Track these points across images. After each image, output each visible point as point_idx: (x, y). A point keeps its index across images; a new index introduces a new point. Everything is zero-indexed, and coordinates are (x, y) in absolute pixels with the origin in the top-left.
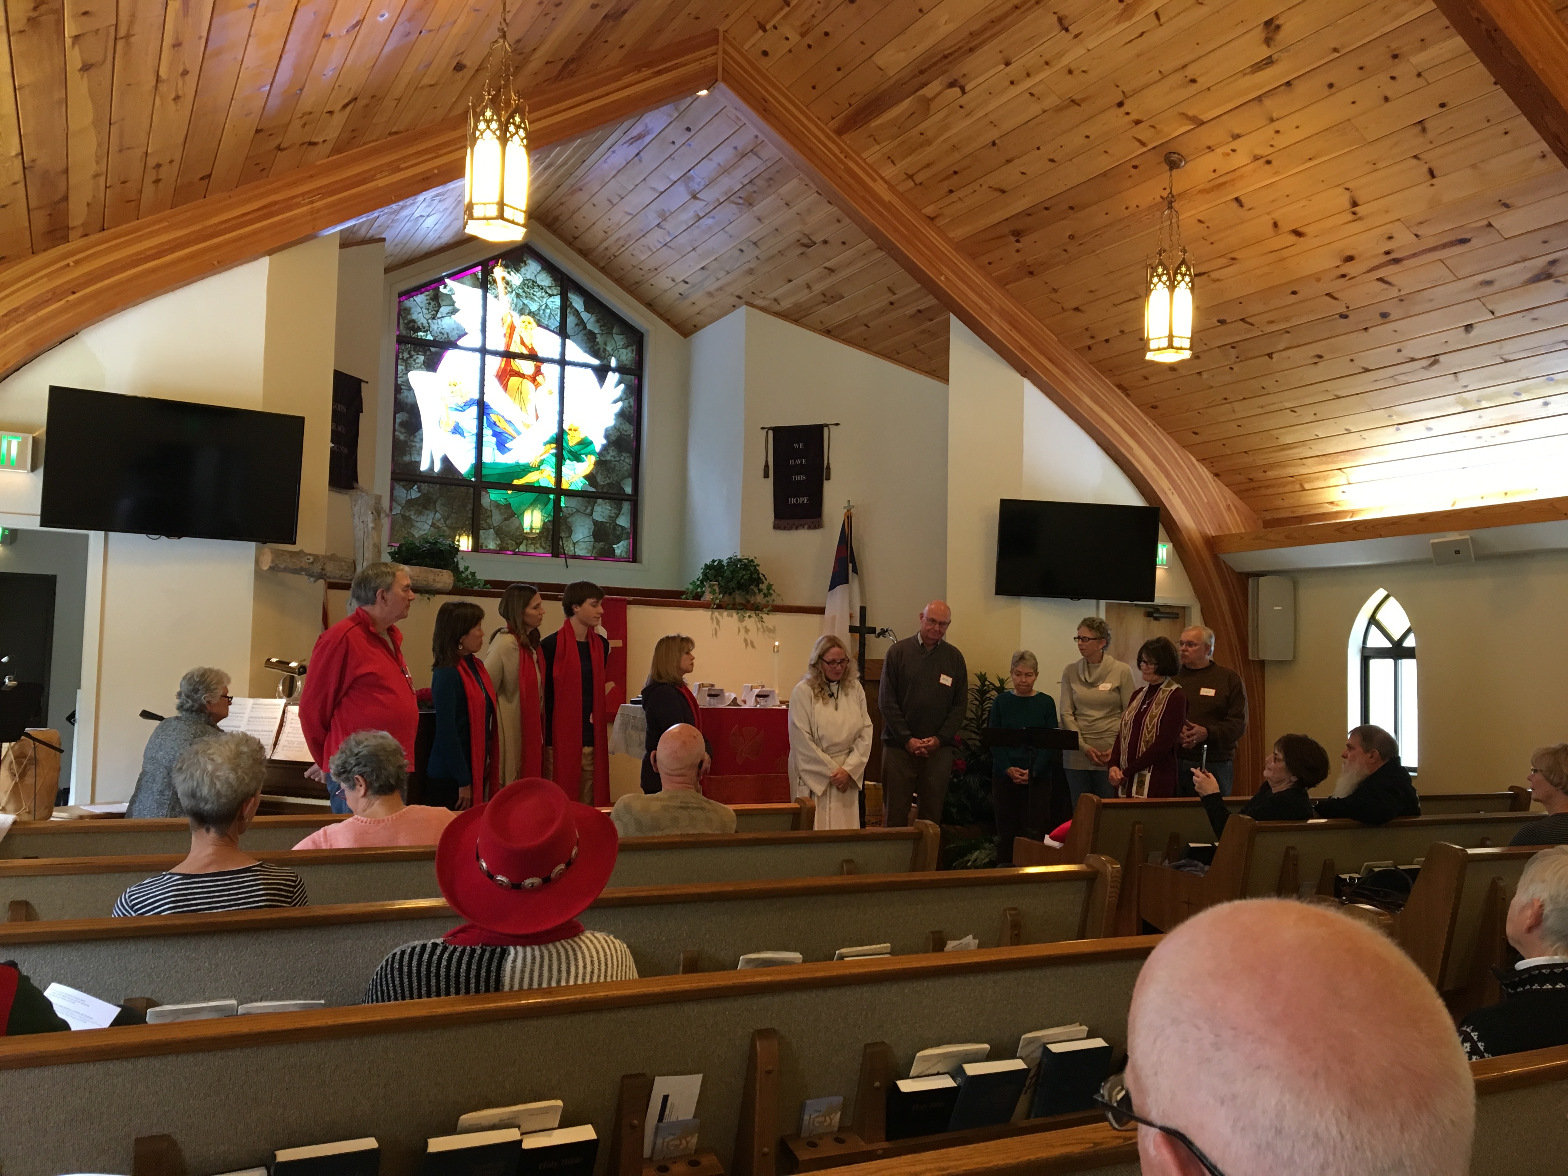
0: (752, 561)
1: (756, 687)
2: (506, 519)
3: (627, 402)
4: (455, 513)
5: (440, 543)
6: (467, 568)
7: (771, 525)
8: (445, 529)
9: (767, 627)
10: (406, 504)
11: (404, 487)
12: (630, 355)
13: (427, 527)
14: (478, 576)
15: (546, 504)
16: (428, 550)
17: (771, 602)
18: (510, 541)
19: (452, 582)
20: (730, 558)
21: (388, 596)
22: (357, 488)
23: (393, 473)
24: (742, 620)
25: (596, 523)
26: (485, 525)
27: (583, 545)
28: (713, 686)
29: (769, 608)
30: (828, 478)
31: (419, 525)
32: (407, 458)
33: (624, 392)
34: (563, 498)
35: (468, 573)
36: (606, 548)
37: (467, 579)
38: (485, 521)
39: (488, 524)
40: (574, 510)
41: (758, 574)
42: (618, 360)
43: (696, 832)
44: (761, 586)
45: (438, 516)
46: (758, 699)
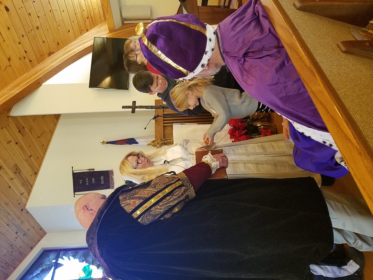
3: (70, 254)
12: (52, 255)
30: (94, 169)
33: (66, 256)
42: (54, 259)
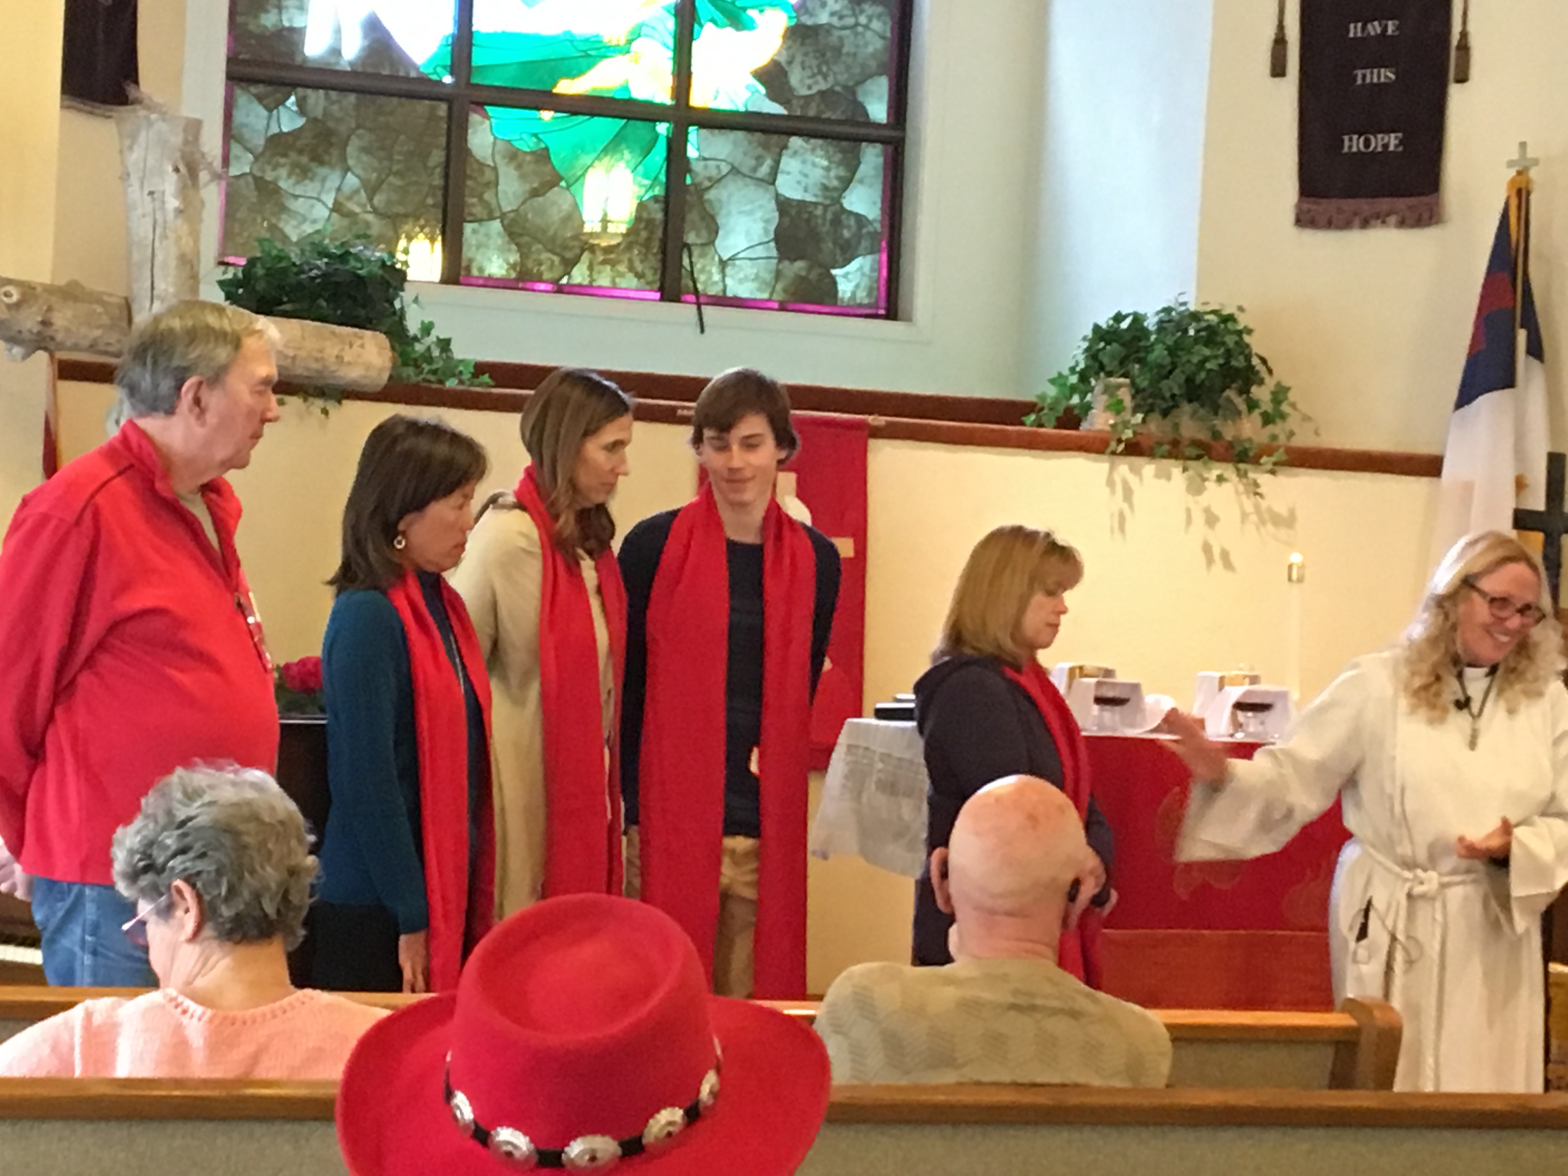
0: (1231, 318)
1: (1236, 681)
2: (535, 193)
4: (397, 174)
5: (357, 257)
6: (427, 329)
7: (1290, 216)
8: (370, 217)
9: (1270, 510)
10: (266, 147)
11: (260, 99)
13: (321, 212)
14: (458, 352)
15: (647, 151)
16: (324, 275)
17: (1282, 439)
18: (545, 256)
19: (388, 364)
20: (1167, 310)
21: (213, 400)
22: (137, 101)
23: (232, 61)
24: (1196, 488)
25: (784, 205)
26: (478, 210)
27: (747, 269)
28: (1109, 673)
29: (1280, 455)
30: (1462, 79)
31: (298, 205)
32: (269, 20)
34: (693, 131)
35: (432, 338)
36: (814, 275)
37: (427, 357)
38: (480, 197)
39: (486, 205)
40: (725, 169)
41: (1248, 358)
43: (1056, 1079)
44: (1255, 390)
45: (352, 180)
46: (1241, 716)
